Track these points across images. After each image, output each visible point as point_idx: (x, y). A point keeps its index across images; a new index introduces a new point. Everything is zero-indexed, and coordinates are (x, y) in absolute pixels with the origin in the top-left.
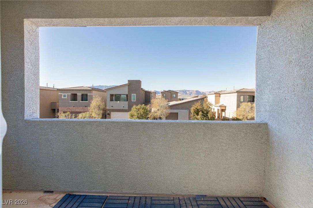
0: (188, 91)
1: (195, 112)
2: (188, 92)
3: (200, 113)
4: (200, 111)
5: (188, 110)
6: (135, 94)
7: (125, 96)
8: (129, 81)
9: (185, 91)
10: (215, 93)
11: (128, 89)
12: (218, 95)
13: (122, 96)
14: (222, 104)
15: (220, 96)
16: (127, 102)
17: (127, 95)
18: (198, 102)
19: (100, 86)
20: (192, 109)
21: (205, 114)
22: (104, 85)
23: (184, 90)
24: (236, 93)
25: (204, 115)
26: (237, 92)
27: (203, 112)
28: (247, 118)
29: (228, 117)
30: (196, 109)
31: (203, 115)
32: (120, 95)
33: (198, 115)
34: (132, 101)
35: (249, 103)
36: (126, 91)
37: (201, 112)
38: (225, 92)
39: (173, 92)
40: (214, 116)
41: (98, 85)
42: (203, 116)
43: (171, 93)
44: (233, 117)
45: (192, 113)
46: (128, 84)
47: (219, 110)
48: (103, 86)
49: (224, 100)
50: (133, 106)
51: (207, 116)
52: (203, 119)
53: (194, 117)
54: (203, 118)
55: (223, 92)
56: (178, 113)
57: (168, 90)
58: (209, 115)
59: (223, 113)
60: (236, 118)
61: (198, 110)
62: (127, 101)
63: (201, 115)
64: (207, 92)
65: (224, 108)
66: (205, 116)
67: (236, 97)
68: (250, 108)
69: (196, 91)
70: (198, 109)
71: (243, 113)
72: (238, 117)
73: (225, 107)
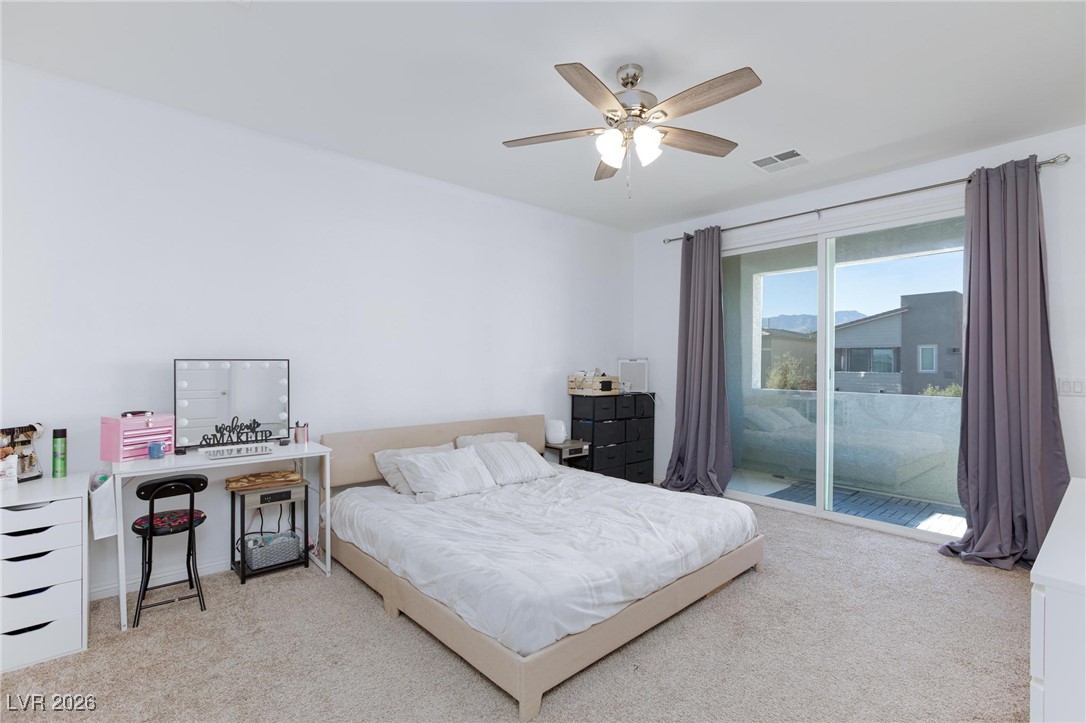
6: (935, 347)
7: (890, 353)
8: (904, 298)
11: (903, 327)
13: (876, 352)
16: (898, 376)
17: (897, 351)
19: (783, 317)
22: (798, 314)
32: (870, 350)
34: (920, 370)
36: (893, 336)
41: (777, 316)
46: (902, 309)
48: (795, 316)
50: (926, 388)
62: (898, 370)
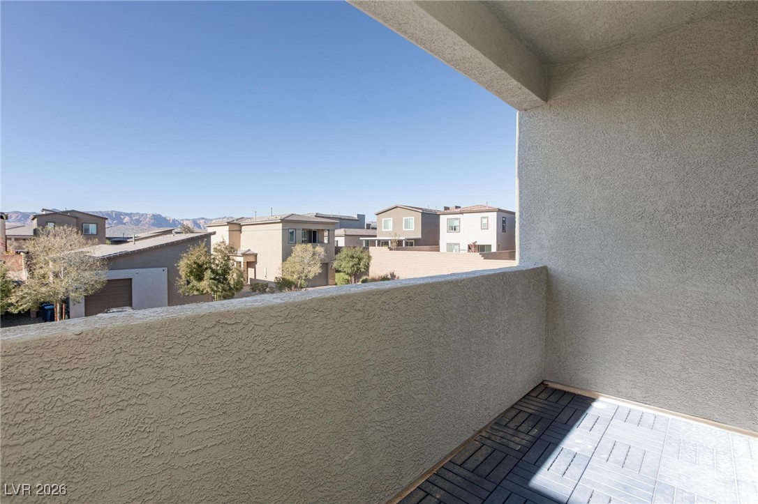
0: (127, 214)
1: (191, 272)
2: (127, 219)
3: (208, 274)
4: (206, 269)
5: (166, 269)
9: (116, 214)
10: (229, 223)
12: (236, 227)
14: (247, 249)
15: (240, 231)
18: (199, 245)
20: (183, 266)
21: (220, 275)
23: (112, 212)
24: (281, 224)
25: (217, 277)
26: (283, 221)
27: (213, 271)
28: (306, 276)
29: (263, 279)
30: (195, 263)
31: (214, 279)
33: (200, 278)
35: (309, 245)
37: (209, 271)
38: (253, 221)
39: (89, 217)
40: (242, 279)
42: (216, 282)
43: (77, 218)
44: (276, 278)
45: (183, 276)
47: (242, 264)
49: (249, 240)
51: (226, 279)
52: (215, 289)
53: (190, 286)
54: (217, 287)
55: (249, 222)
56: (131, 279)
57: (63, 209)
58: (229, 277)
59: (251, 270)
60: (283, 279)
61: (200, 266)
63: (211, 279)
64: (187, 220)
65: (251, 259)
66: (220, 282)
67: (280, 232)
68: (311, 255)
69: (153, 215)
70: (200, 263)
71: (298, 268)
72: (288, 277)
73: (256, 255)
